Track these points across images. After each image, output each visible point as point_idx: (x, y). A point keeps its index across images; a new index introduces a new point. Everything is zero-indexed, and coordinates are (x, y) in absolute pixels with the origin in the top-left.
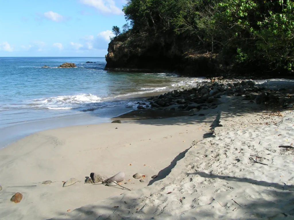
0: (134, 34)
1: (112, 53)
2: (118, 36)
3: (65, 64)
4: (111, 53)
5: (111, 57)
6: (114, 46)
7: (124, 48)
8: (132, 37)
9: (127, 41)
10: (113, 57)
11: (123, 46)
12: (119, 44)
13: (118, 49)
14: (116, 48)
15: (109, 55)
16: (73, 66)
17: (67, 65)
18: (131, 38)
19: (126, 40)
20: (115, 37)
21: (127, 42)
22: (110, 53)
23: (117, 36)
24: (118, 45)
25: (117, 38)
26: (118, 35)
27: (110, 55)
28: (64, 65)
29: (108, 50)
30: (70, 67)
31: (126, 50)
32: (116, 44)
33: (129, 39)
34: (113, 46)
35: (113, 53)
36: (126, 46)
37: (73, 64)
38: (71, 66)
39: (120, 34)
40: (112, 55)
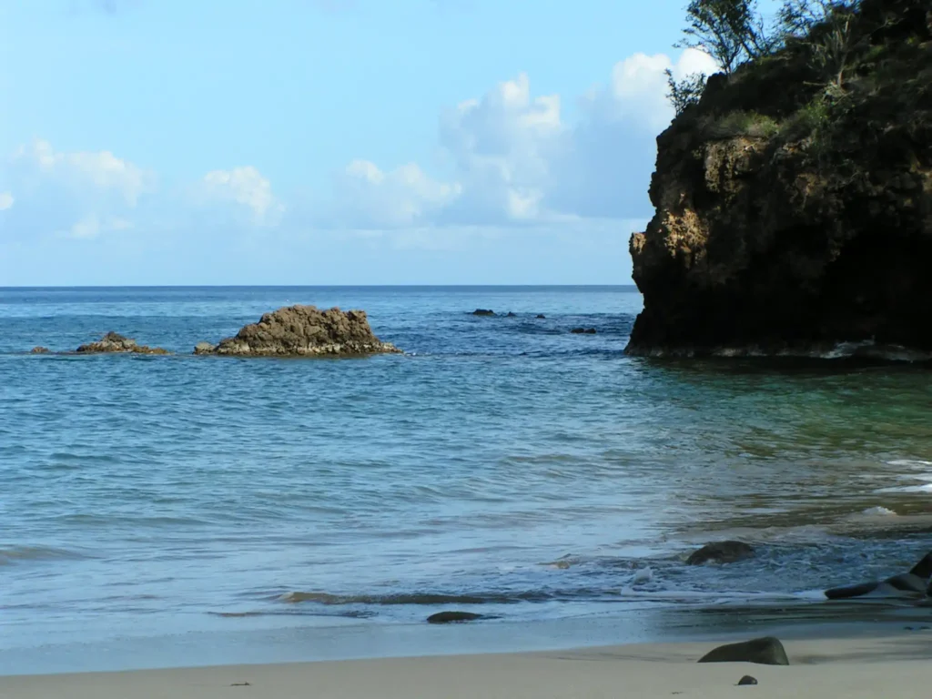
0: (878, 49)
1: (690, 218)
2: (742, 66)
3: (285, 318)
4: (678, 211)
5: (680, 253)
6: (705, 154)
7: (792, 167)
8: (863, 72)
9: (820, 105)
10: (695, 249)
11: (788, 149)
12: (747, 137)
13: (744, 177)
14: (722, 170)
15: (666, 232)
16: (353, 336)
17: (300, 326)
18: (854, 79)
19: (809, 95)
20: (715, 79)
21: (815, 112)
22: (671, 218)
23: (734, 65)
24: (743, 146)
25: (733, 81)
26: (742, 57)
27: (675, 237)
28: (278, 331)
29: (656, 193)
30: (320, 342)
31: (810, 185)
32: (726, 138)
33: (833, 88)
34: (697, 154)
35: (700, 217)
36: (810, 150)
37: (351, 316)
38: (335, 336)
39: (751, 45)
40: (689, 229)
